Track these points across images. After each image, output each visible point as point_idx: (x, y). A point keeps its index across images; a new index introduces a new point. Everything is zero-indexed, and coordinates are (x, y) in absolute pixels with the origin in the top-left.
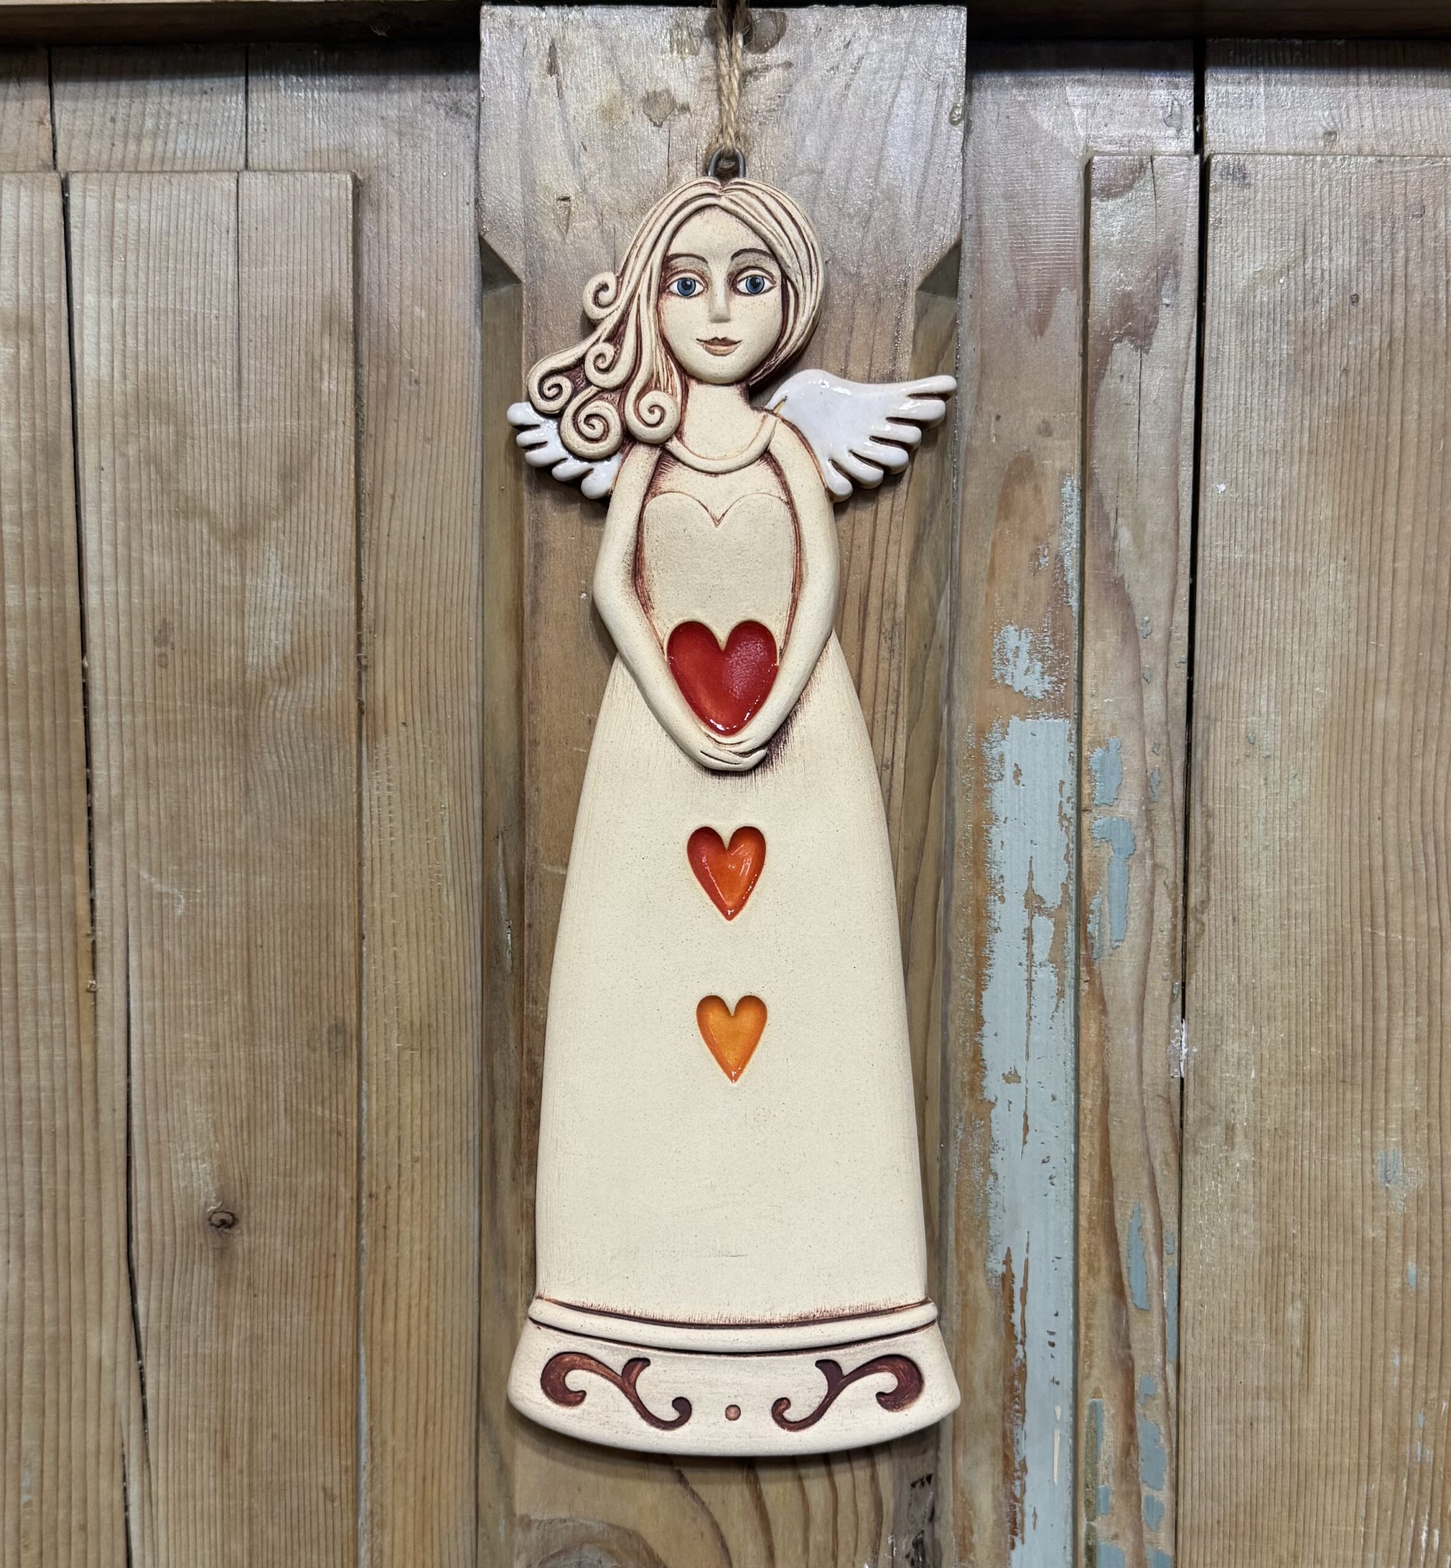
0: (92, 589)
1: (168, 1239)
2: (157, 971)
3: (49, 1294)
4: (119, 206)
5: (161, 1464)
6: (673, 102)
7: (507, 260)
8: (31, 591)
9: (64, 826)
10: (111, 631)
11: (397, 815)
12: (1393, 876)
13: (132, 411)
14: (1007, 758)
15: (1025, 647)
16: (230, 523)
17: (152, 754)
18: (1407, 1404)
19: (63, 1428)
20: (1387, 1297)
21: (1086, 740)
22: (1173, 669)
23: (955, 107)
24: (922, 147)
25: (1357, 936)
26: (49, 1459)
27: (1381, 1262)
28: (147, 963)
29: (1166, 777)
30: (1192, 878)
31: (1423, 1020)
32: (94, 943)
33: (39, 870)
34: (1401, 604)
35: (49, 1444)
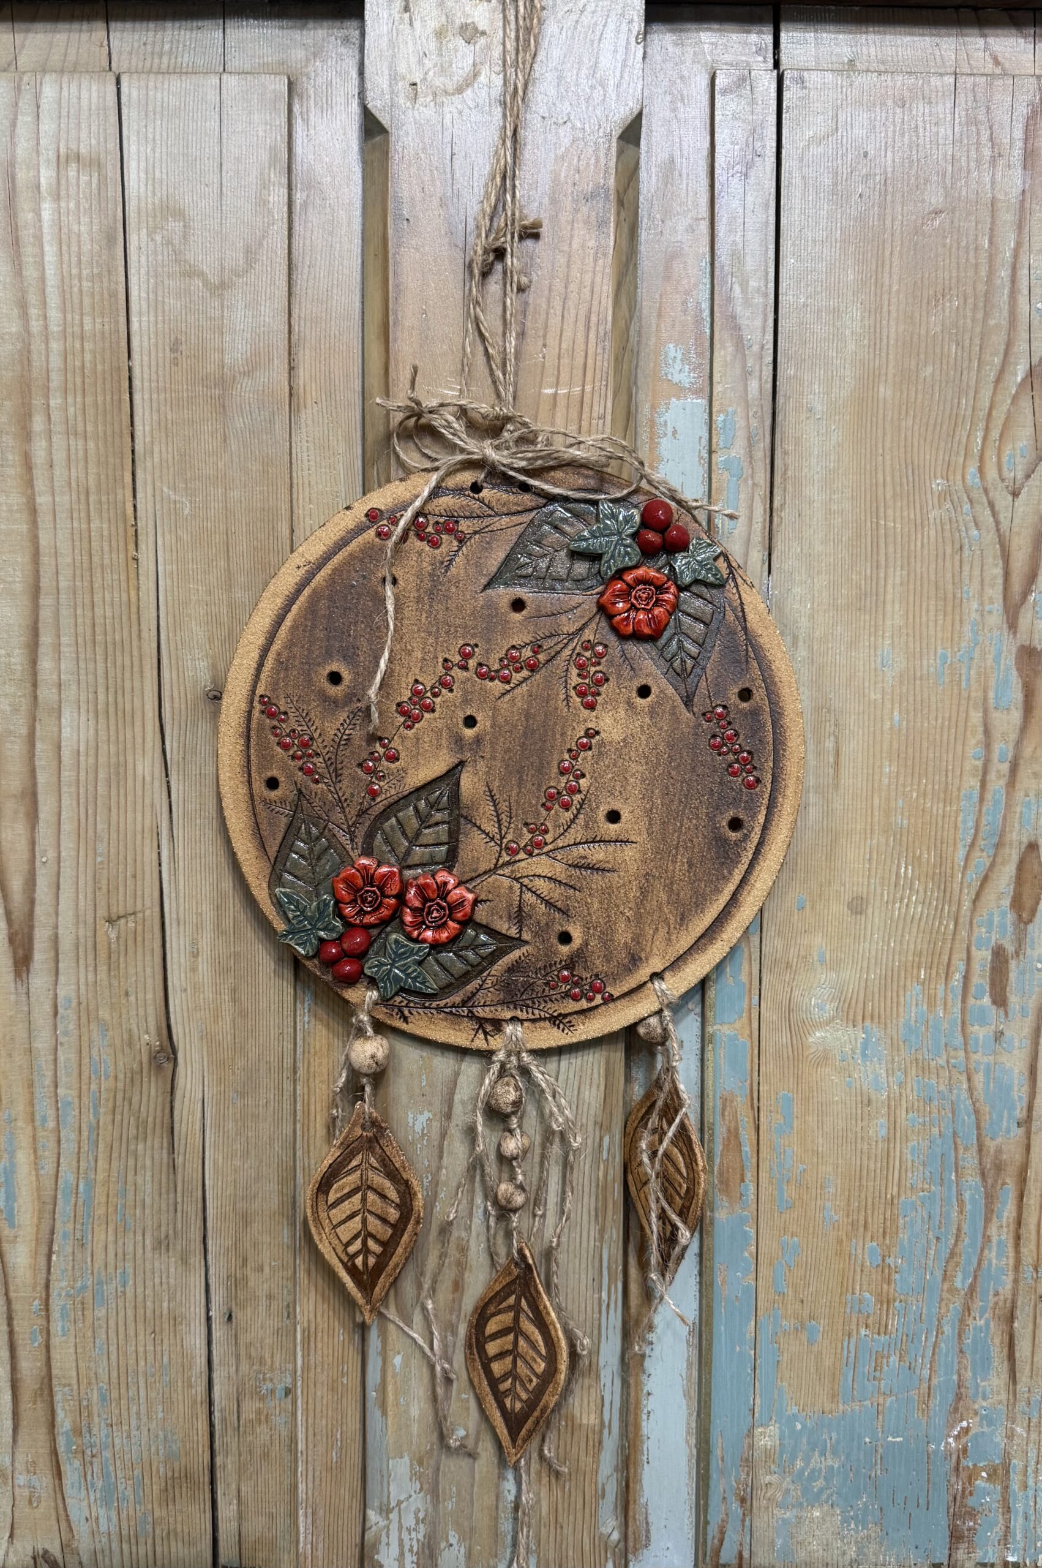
0: (134, 319)
1: (183, 707)
2: (174, 548)
3: (113, 738)
4: (151, 93)
5: (181, 838)
6: (476, 29)
7: (381, 119)
8: (98, 320)
9: (118, 461)
10: (146, 344)
11: (312, 457)
12: (889, 488)
13: (158, 214)
14: (669, 423)
15: (679, 356)
16: (216, 280)
17: (169, 417)
18: (893, 794)
19: (122, 819)
20: (882, 733)
21: (714, 410)
22: (764, 368)
23: (639, 34)
24: (620, 57)
25: (869, 524)
26: (114, 836)
27: (879, 712)
28: (168, 543)
29: (761, 431)
30: (775, 491)
31: (905, 573)
32: (136, 531)
33: (104, 486)
34: (893, 330)
35: (113, 828)
